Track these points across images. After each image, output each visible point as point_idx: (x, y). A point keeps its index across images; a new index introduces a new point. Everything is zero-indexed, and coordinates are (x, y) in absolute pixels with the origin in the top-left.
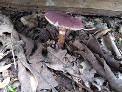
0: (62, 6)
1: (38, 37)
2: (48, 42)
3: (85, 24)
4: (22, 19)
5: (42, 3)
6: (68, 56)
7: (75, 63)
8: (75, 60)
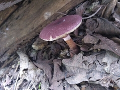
0: (58, 9)
1: (51, 54)
2: (62, 53)
3: (89, 9)
4: (33, 46)
5: (42, 21)
6: (86, 58)
7: (97, 63)
8: (95, 59)
